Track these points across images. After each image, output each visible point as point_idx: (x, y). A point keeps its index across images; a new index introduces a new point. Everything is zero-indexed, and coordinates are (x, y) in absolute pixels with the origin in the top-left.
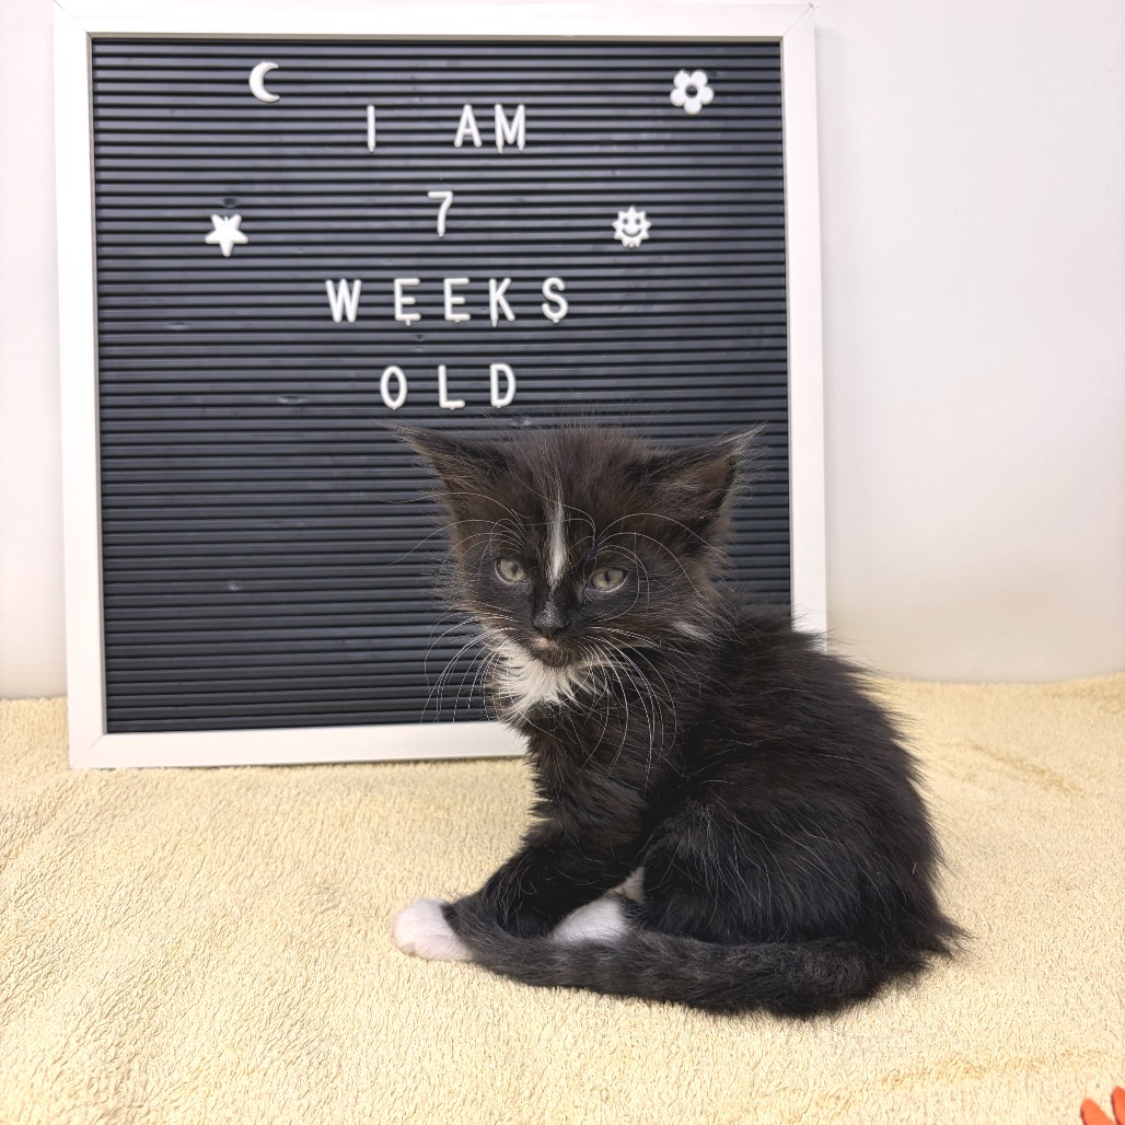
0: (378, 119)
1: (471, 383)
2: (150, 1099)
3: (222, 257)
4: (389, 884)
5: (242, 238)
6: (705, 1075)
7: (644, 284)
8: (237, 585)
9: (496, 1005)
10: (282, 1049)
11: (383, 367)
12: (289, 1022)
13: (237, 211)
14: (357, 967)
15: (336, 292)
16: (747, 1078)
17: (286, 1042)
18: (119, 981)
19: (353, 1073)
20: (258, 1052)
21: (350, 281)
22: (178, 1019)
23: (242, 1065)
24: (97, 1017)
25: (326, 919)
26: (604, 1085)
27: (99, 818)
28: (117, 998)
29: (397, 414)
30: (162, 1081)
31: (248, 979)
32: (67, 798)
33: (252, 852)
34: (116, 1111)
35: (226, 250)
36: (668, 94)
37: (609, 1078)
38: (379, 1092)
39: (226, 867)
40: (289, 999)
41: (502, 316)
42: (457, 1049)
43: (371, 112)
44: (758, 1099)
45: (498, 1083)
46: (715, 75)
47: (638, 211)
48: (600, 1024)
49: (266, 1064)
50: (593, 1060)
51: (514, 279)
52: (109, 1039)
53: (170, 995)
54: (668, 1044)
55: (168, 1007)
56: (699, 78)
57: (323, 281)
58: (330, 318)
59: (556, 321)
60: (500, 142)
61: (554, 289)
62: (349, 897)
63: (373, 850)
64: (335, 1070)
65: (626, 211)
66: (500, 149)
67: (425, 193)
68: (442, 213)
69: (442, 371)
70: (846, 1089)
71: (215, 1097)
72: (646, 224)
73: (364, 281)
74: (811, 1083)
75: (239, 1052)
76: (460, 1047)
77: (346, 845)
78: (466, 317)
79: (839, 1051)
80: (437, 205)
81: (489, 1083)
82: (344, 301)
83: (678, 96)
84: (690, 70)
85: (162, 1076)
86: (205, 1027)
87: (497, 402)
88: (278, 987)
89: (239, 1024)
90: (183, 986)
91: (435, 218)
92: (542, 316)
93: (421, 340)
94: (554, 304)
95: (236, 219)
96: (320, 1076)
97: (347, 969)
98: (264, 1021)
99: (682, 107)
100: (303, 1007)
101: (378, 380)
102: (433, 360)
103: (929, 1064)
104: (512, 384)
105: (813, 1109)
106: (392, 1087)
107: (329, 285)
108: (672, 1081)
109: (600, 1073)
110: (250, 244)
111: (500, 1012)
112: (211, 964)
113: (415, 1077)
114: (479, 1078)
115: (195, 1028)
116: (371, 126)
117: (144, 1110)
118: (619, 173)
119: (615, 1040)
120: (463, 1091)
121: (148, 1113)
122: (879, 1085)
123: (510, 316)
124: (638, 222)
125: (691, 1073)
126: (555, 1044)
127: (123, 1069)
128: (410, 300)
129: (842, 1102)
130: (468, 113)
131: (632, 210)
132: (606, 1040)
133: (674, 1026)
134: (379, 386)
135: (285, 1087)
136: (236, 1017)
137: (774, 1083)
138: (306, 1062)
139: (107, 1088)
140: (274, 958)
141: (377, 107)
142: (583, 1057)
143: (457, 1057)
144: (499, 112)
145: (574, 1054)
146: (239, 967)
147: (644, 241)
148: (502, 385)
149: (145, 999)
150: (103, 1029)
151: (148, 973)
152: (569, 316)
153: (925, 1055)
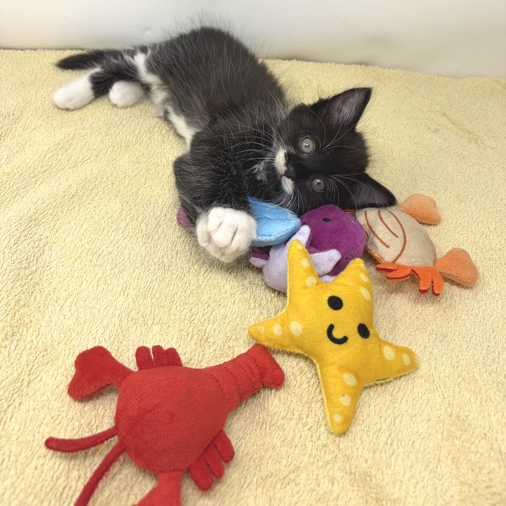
32: (27, 106)
38: (143, 269)
55: (63, 219)
63: (161, 145)
77: (150, 141)
86: (78, 230)
98: (101, 231)
106: (149, 268)
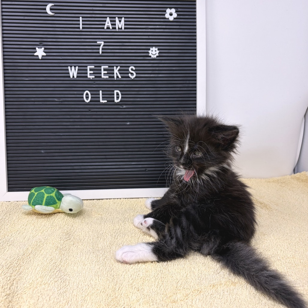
0: (83, 21)
1: (109, 96)
2: (19, 291)
3: (39, 59)
4: (84, 233)
5: (45, 54)
6: (164, 284)
7: (157, 68)
8: (44, 151)
9: (111, 266)
10: (54, 278)
11: (84, 91)
12: (56, 271)
13: (43, 46)
14: (75, 256)
15: (71, 70)
16: (175, 286)
17: (55, 276)
18: (11, 259)
19: (72, 284)
20: (47, 279)
21: (75, 67)
22: (26, 270)
23: (43, 282)
24: (5, 269)
25: (67, 243)
26: (138, 287)
27: (6, 215)
28: (10, 264)
29: (88, 104)
30: (22, 286)
31: (45, 259)
33: (48, 224)
34: (9, 294)
35: (40, 57)
36: (164, 15)
37: (139, 285)
39: (41, 228)
40: (56, 265)
41: (118, 77)
42: (100, 278)
43: (81, 19)
44: (177, 291)
45: (110, 287)
46: (178, 10)
47: (156, 48)
48: (138, 271)
49: (49, 282)
50: (136, 281)
51: (121, 67)
52: (8, 275)
53: (24, 264)
54: (155, 276)
55: (24, 267)
56: (173, 11)
57: (67, 66)
58: (70, 77)
59: (133, 78)
60: (117, 28)
61: (132, 70)
62: (74, 236)
64: (68, 284)
65: (152, 48)
66: (117, 30)
67: (96, 42)
68: (101, 48)
69: (101, 92)
70: (200, 288)
71: (35, 290)
72: (158, 52)
73: (79, 66)
74: (191, 287)
75: (42, 279)
76: (101, 277)
78: (107, 77)
79: (200, 278)
80: (99, 45)
81: (108, 287)
82: (73, 72)
83: (167, 16)
84: (171, 8)
85: (22, 285)
86: (34, 272)
87: (116, 101)
88: (53, 261)
89: (42, 271)
90: (28, 261)
91: (99, 49)
92: (129, 77)
93: (95, 83)
94: (132, 74)
95: (43, 49)
96: (64, 285)
97: (72, 257)
98: (49, 270)
99: (168, 19)
100: (60, 266)
101: (83, 94)
102: (98, 89)
103: (222, 282)
104: (120, 96)
105: (191, 293)
106: (82, 288)
107: (69, 68)
108: (156, 286)
109: (137, 284)
110: (46, 56)
111: (112, 268)
112: (36, 255)
113: (88, 286)
114: (105, 285)
115: (31, 272)
116: (81, 23)
117: (17, 294)
118: (150, 37)
119: (141, 275)
120: (101, 289)
121: (18, 295)
122: (209, 287)
123: (120, 77)
124: (156, 51)
125: (161, 284)
126: (126, 276)
127: (11, 283)
128: (92, 72)
129: (199, 291)
130: (108, 20)
131: (154, 48)
132: (139, 275)
133: (157, 272)
134: (83, 96)
135: (54, 288)
136: (42, 269)
137: (182, 287)
138: (60, 281)
139: (7, 288)
140: (53, 253)
141: (82, 17)
142: (133, 280)
143: (100, 280)
144: (117, 19)
145: (131, 279)
146: (43, 256)
147: (157, 56)
148: (118, 96)
149: (18, 264)
150: (6, 272)
151: (19, 257)
152: (136, 77)
153: (221, 280)
